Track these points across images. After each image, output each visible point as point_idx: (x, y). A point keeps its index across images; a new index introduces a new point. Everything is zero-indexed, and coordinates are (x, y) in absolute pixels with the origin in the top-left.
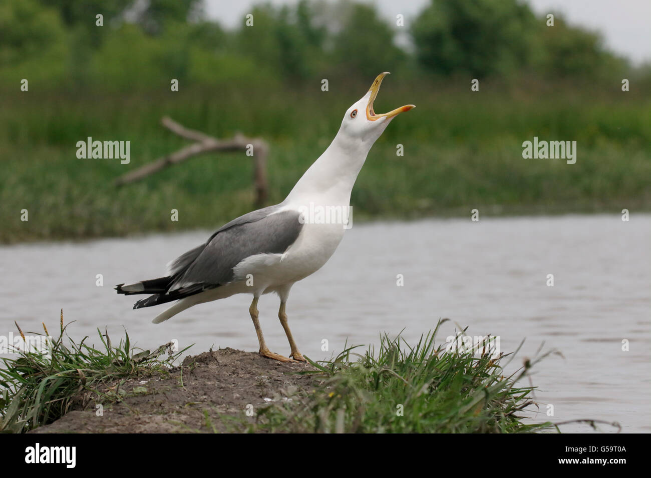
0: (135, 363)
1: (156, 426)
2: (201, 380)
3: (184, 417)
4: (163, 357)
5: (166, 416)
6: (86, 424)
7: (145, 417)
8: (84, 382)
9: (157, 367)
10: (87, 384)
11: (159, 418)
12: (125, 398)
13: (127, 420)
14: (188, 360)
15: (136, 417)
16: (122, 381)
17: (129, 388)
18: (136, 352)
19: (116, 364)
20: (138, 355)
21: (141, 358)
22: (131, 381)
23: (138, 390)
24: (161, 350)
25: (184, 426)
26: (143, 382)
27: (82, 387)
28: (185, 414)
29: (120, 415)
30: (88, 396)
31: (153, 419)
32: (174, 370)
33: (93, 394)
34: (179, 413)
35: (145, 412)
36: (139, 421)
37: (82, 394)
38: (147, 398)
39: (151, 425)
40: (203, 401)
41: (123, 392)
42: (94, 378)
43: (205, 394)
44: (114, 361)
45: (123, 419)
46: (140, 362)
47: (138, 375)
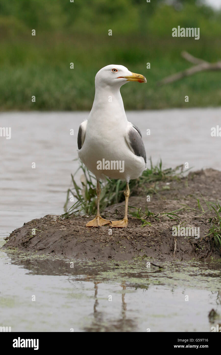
0: (164, 174)
1: (173, 205)
2: (196, 184)
3: (187, 202)
4: (178, 172)
5: (178, 201)
6: (139, 203)
7: (168, 201)
8: (138, 182)
9: (175, 177)
10: (140, 183)
11: (175, 202)
12: (158, 191)
13: (159, 202)
14: (191, 174)
15: (164, 201)
16: (157, 183)
17: (161, 186)
18: (165, 169)
19: (155, 174)
20: (166, 170)
21: (167, 172)
22: (162, 183)
23: (165, 187)
24: (177, 168)
25: (187, 206)
26: (168, 184)
27: (137, 185)
28: (188, 200)
29: (156, 200)
30: (140, 189)
31: (172, 202)
32: (183, 178)
33: (143, 189)
34: (185, 200)
35: (168, 199)
36: (165, 203)
37: (137, 188)
38: (169, 192)
39: (171, 205)
40: (197, 194)
41: (158, 188)
42: (144, 181)
43: (199, 191)
44: (154, 172)
45: (157, 201)
46: (167, 173)
47: (165, 180)
